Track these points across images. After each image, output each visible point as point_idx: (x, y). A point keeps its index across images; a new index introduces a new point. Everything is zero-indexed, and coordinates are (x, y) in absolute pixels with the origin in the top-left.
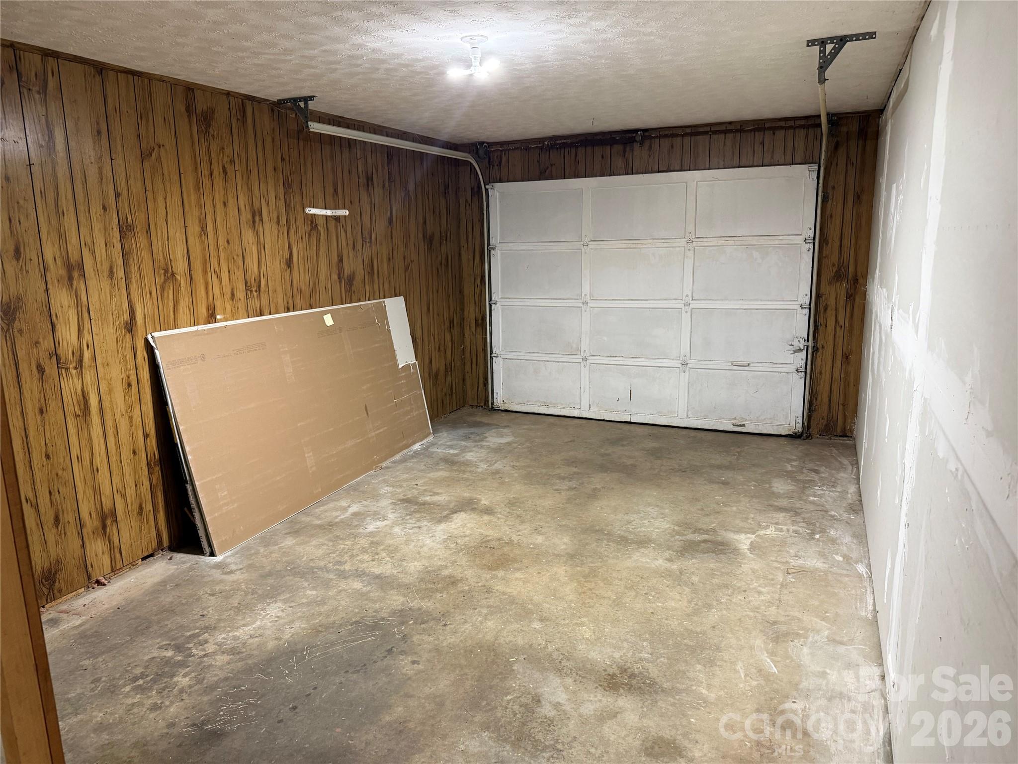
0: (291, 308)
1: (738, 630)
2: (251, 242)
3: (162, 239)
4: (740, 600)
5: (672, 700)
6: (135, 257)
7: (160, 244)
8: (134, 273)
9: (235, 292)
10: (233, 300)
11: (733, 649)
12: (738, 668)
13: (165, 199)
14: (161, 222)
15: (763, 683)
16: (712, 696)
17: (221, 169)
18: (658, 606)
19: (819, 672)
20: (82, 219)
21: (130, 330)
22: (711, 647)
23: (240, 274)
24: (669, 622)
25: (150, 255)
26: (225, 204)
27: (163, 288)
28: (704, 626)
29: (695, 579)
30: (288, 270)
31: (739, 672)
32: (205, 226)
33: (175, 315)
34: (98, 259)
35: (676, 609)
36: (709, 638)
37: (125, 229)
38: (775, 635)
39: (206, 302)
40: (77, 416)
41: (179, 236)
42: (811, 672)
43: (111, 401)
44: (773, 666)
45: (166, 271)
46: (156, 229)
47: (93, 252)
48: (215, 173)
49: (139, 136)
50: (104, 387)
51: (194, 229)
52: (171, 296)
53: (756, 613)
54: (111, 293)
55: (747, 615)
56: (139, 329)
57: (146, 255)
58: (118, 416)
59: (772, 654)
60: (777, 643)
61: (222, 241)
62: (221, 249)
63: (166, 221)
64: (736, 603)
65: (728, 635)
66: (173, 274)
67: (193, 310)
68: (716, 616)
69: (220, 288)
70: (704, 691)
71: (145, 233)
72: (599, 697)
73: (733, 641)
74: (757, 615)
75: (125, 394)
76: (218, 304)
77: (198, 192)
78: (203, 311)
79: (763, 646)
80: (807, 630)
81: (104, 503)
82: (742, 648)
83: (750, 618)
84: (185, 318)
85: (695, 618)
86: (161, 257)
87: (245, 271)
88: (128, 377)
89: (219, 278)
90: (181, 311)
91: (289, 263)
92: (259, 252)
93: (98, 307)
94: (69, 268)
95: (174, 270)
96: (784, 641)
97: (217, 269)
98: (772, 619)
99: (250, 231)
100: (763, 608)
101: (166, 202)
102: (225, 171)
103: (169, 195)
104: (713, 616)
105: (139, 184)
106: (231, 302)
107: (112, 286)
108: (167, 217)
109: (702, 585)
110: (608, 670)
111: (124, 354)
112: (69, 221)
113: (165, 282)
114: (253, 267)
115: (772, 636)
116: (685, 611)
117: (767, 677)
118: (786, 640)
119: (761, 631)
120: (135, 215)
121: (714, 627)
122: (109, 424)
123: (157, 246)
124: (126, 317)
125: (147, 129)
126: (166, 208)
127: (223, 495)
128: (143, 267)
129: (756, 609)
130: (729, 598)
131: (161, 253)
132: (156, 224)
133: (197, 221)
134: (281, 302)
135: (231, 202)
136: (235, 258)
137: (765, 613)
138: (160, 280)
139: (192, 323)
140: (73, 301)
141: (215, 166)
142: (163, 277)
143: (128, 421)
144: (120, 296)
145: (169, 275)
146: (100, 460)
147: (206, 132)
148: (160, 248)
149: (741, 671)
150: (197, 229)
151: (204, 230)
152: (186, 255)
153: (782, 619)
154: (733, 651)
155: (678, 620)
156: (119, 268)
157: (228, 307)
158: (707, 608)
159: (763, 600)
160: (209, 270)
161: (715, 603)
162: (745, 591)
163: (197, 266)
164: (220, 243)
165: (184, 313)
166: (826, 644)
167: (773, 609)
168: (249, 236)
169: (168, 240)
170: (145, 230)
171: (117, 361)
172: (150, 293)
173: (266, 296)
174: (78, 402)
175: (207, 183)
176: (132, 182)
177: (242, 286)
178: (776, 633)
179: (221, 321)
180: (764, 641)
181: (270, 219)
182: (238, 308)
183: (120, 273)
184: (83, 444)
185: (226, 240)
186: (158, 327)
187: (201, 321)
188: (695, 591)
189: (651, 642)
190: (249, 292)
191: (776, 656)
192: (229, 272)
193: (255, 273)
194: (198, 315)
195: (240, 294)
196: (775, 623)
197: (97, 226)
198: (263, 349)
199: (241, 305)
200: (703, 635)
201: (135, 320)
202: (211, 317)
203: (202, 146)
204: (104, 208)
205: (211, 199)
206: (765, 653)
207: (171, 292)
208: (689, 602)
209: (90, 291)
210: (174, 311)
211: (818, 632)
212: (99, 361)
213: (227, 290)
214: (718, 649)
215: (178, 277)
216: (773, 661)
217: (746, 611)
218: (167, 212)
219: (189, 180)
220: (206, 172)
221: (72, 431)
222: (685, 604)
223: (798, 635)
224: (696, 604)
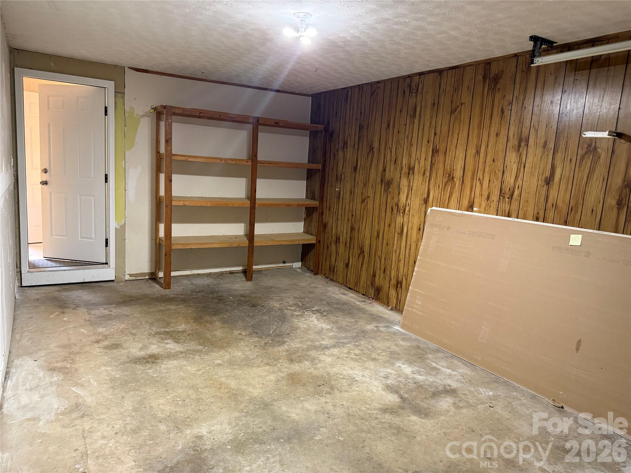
0: (541, 218)
1: (106, 402)
2: (513, 161)
3: (452, 157)
4: (116, 424)
5: (121, 361)
6: (436, 167)
7: (450, 160)
8: (434, 175)
9: (491, 196)
10: (488, 200)
11: (103, 391)
12: (96, 383)
13: (458, 134)
14: (453, 148)
15: (78, 381)
16: (103, 368)
17: (500, 110)
18: (169, 396)
19: (45, 397)
20: (419, 147)
21: (426, 203)
22: (118, 387)
23: (497, 184)
24: (152, 390)
25: (443, 166)
26: (497, 135)
27: (446, 185)
28: (129, 396)
29: (163, 427)
30: (545, 187)
31: (94, 381)
32: (479, 150)
33: (448, 201)
34: (421, 166)
35: (156, 398)
36: (121, 391)
37: (435, 151)
38: (79, 408)
39: (469, 197)
40: (399, 233)
41: (462, 155)
42: (50, 395)
43: (411, 233)
44: (75, 391)
45: (449, 175)
46: (450, 152)
47: (419, 163)
48: (495, 114)
49: (452, 101)
50: (410, 225)
51: (472, 151)
52: (449, 190)
53: (99, 418)
54: (422, 182)
55: (105, 414)
56: (430, 203)
57: (441, 166)
58: (412, 242)
59: (78, 396)
60: (76, 403)
61: (489, 160)
62: (487, 164)
63: (456, 147)
64: (118, 420)
65: (111, 397)
66: (453, 178)
67: (459, 201)
68: (126, 405)
69: (480, 191)
70: (108, 368)
71: (444, 154)
72: (154, 351)
73: (105, 394)
74: (98, 418)
75: (417, 233)
76: (477, 201)
77: (479, 128)
78: (466, 203)
79: (85, 399)
80: (57, 420)
81: (399, 276)
82: (98, 392)
83: (101, 413)
84: (454, 203)
85: (138, 398)
86: (449, 168)
87: (502, 182)
88: (420, 225)
89: (481, 184)
90: (453, 200)
91: (548, 181)
92: (518, 170)
93: (416, 188)
94: (409, 169)
95: (454, 175)
96: (72, 406)
97: (481, 178)
98: (85, 419)
99: (514, 153)
100: (95, 425)
101: (458, 136)
102: (503, 111)
103: (461, 132)
104: (128, 405)
105: (447, 127)
106: (486, 201)
107: (423, 180)
108: (457, 144)
109: (153, 424)
110: (161, 360)
111: (421, 213)
112: (414, 148)
113: (448, 181)
114: (510, 180)
115: (81, 407)
116: (149, 400)
117: (77, 384)
118: (71, 408)
119: (90, 407)
120: (441, 145)
121: (123, 398)
122: (408, 243)
123: (448, 161)
124: (425, 196)
125: (457, 96)
126: (458, 140)
127: (418, 303)
128: (439, 172)
129: (101, 422)
130: (126, 422)
131: (449, 165)
132: (450, 149)
133: (475, 147)
134: (531, 212)
135: (503, 133)
136: (497, 172)
137: (92, 421)
138: (445, 180)
139: (458, 208)
140: (407, 184)
141: (496, 108)
142: (447, 178)
143: (415, 246)
144: (425, 185)
145: (451, 178)
146: (402, 257)
147: (494, 88)
148: (449, 163)
149: (93, 382)
150: (474, 151)
151: (478, 152)
152: (463, 167)
153: (77, 422)
154: (102, 389)
155: (148, 393)
156: (428, 171)
157: (483, 204)
158: (136, 408)
159: (98, 431)
160: (475, 178)
161: (133, 414)
162: (116, 433)
163: (469, 174)
164: (488, 161)
165: (454, 201)
166: (41, 415)
167: (87, 427)
168: (512, 158)
169: (454, 158)
170: (444, 152)
171: (417, 216)
172: (439, 186)
173: (517, 203)
174: (400, 228)
175: (487, 122)
176: (443, 127)
177: (497, 192)
178: (79, 410)
179: (476, 212)
180: (86, 402)
181: (536, 144)
182: (490, 207)
183: (428, 174)
184: (398, 246)
185: (492, 159)
186: (438, 205)
187: (463, 208)
188: (154, 416)
189: (153, 377)
190: (502, 197)
191: (75, 396)
192: (489, 181)
193: (510, 184)
194: (462, 204)
195: (495, 197)
196: (82, 417)
197: (424, 150)
198: (491, 238)
199: (494, 206)
200: (126, 391)
201: (429, 198)
202: (470, 208)
203: (489, 98)
204: (428, 142)
205: (488, 132)
206: (82, 395)
207: (450, 187)
208: (151, 407)
209: (415, 180)
210: (449, 199)
211: (48, 422)
212: (410, 213)
213: (485, 193)
214: (113, 388)
215: (455, 180)
216: (76, 393)
217: (107, 417)
218: (457, 142)
219: (475, 121)
220: (488, 113)
221: (396, 239)
222: (153, 404)
223: (63, 414)
224: (145, 407)
